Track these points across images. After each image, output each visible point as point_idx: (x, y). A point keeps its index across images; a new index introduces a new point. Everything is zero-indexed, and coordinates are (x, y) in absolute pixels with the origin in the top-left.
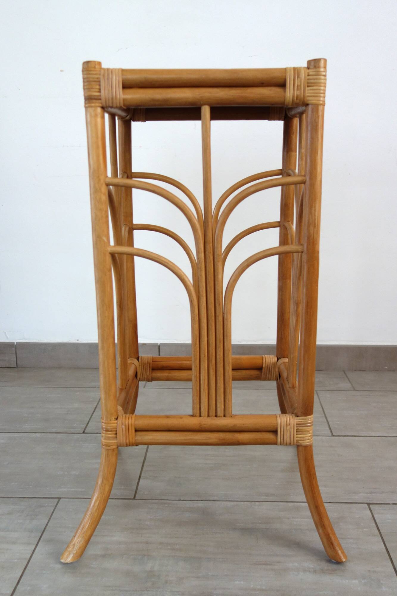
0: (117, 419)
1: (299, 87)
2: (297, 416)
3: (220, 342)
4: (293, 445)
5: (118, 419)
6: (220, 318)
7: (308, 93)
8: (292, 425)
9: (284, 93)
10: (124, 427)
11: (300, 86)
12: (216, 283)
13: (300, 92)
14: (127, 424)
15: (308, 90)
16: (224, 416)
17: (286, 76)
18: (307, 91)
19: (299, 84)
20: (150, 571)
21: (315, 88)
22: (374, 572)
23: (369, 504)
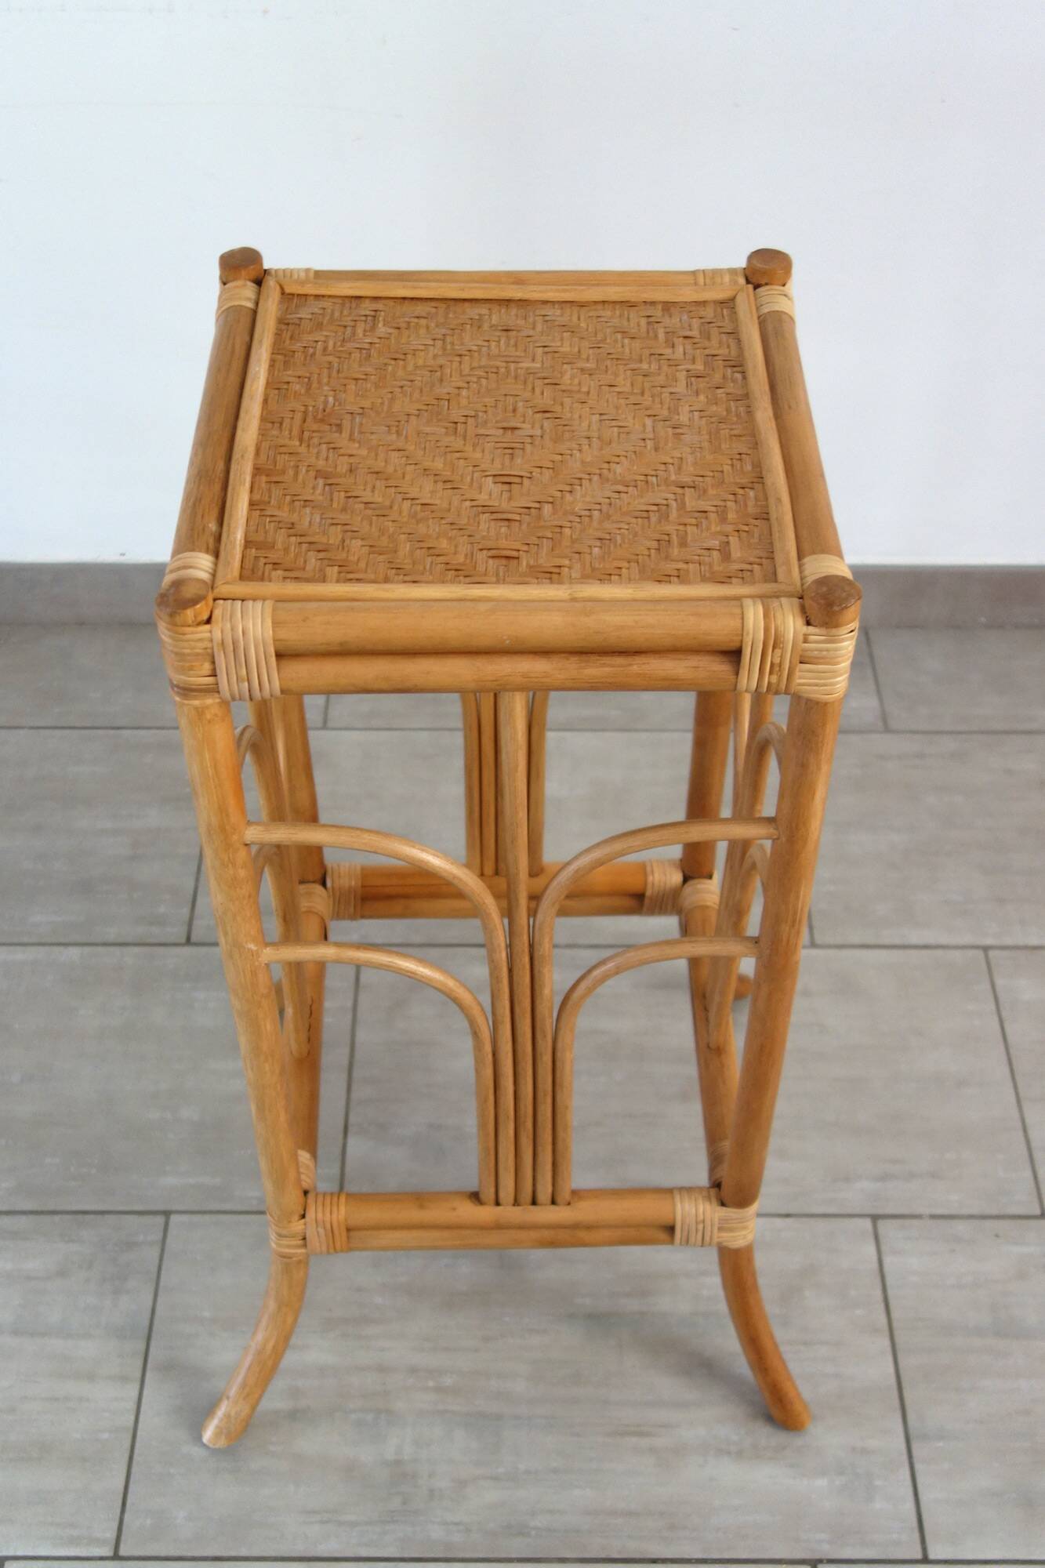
0: (303, 1216)
1: (777, 669)
2: (723, 1204)
3: (545, 1095)
4: (710, 1244)
5: (307, 1216)
6: (546, 1059)
7: (800, 678)
8: (708, 1223)
9: (735, 677)
10: (321, 1230)
11: (780, 665)
12: (538, 1002)
13: (780, 677)
14: (328, 1226)
15: (800, 671)
16: (553, 1202)
17: (742, 641)
18: (798, 674)
19: (777, 661)
20: (398, 1463)
21: (821, 667)
22: (864, 1451)
23: (875, 1218)
